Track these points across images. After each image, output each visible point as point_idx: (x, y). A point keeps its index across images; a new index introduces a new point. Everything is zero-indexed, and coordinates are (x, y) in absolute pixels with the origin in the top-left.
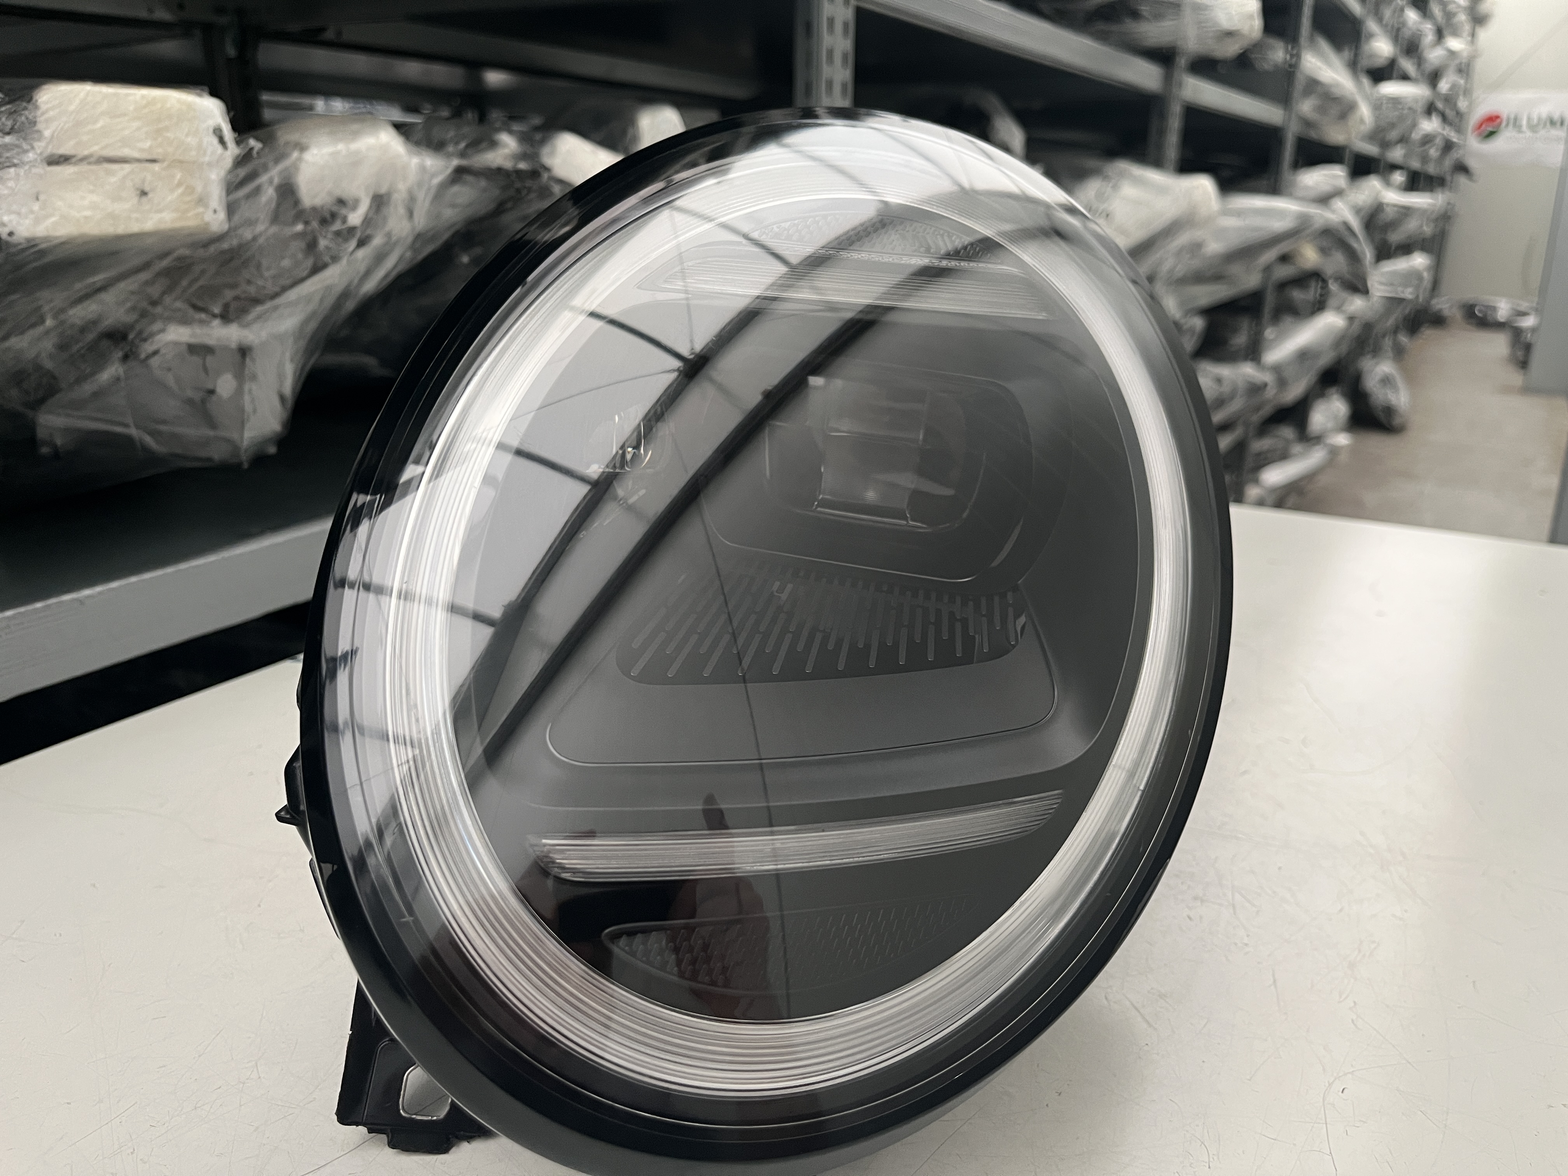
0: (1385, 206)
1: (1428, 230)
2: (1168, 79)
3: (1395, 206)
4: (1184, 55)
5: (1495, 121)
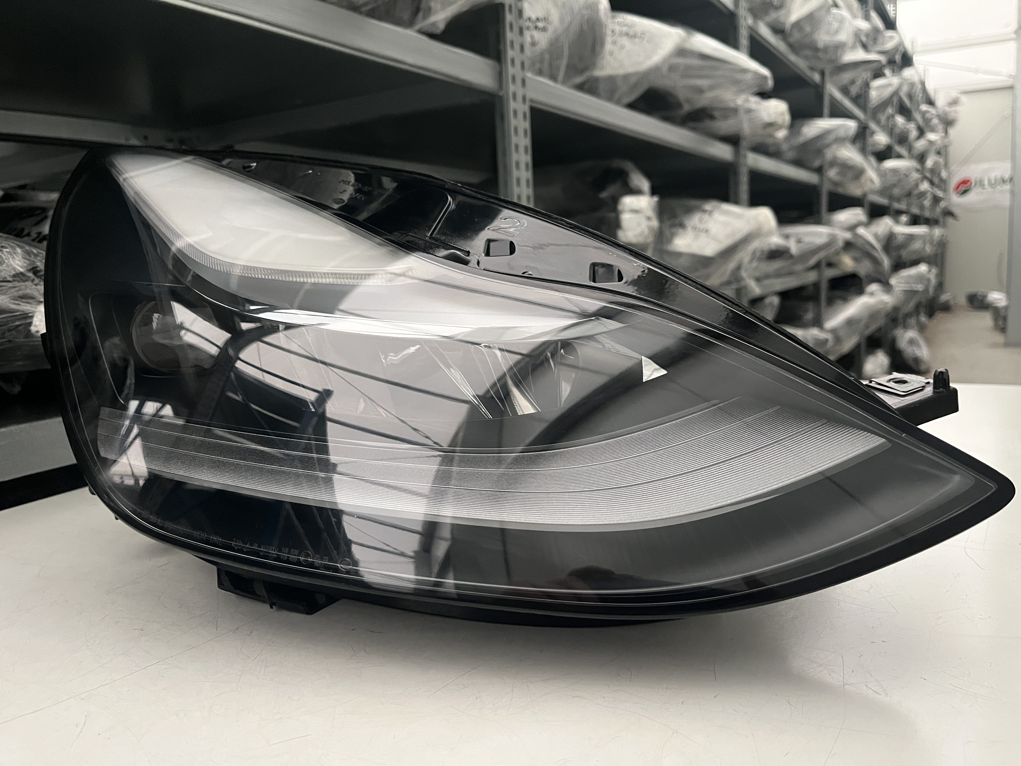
0: (896, 235)
1: (930, 250)
2: (737, 152)
3: (903, 234)
4: (745, 139)
5: (967, 184)
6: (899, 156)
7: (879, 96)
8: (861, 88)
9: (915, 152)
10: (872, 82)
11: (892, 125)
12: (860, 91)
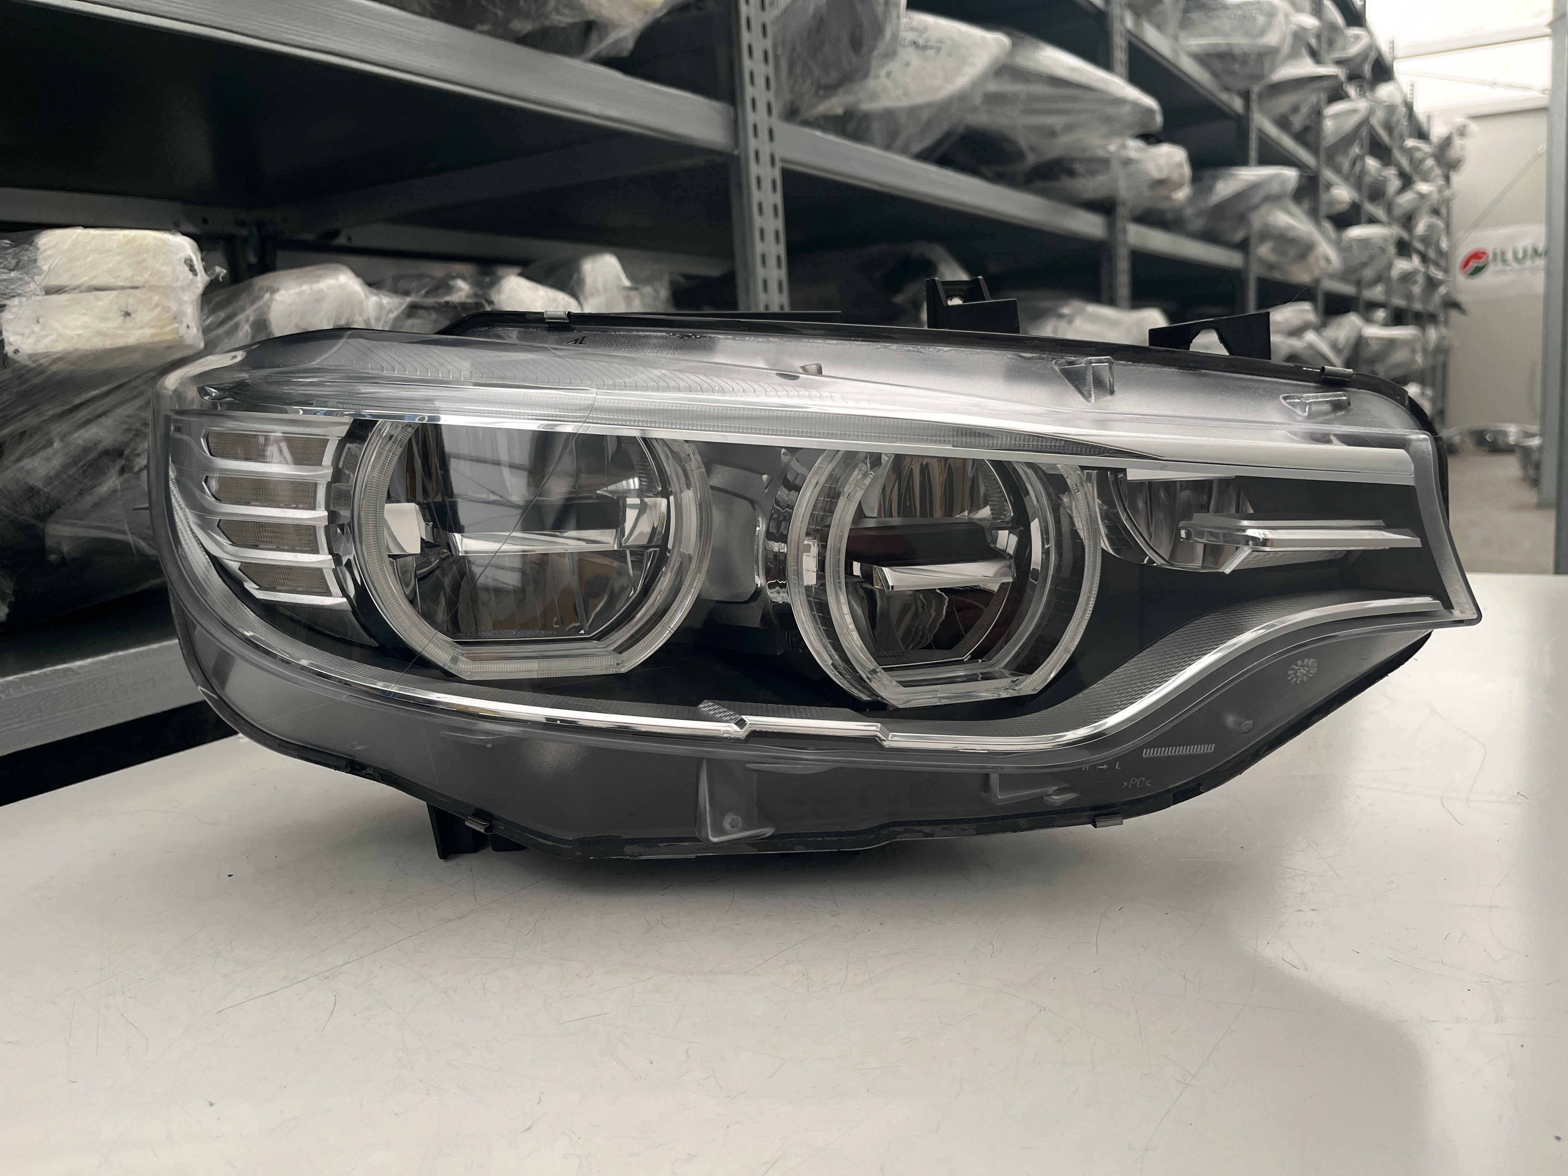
0: (1368, 340)
2: (1111, 226)
3: (1378, 339)
4: (1124, 204)
5: (1480, 258)
6: (1372, 220)
7: (1338, 127)
8: (1309, 118)
9: (1397, 212)
10: (1327, 107)
11: (1360, 172)
12: (1308, 123)
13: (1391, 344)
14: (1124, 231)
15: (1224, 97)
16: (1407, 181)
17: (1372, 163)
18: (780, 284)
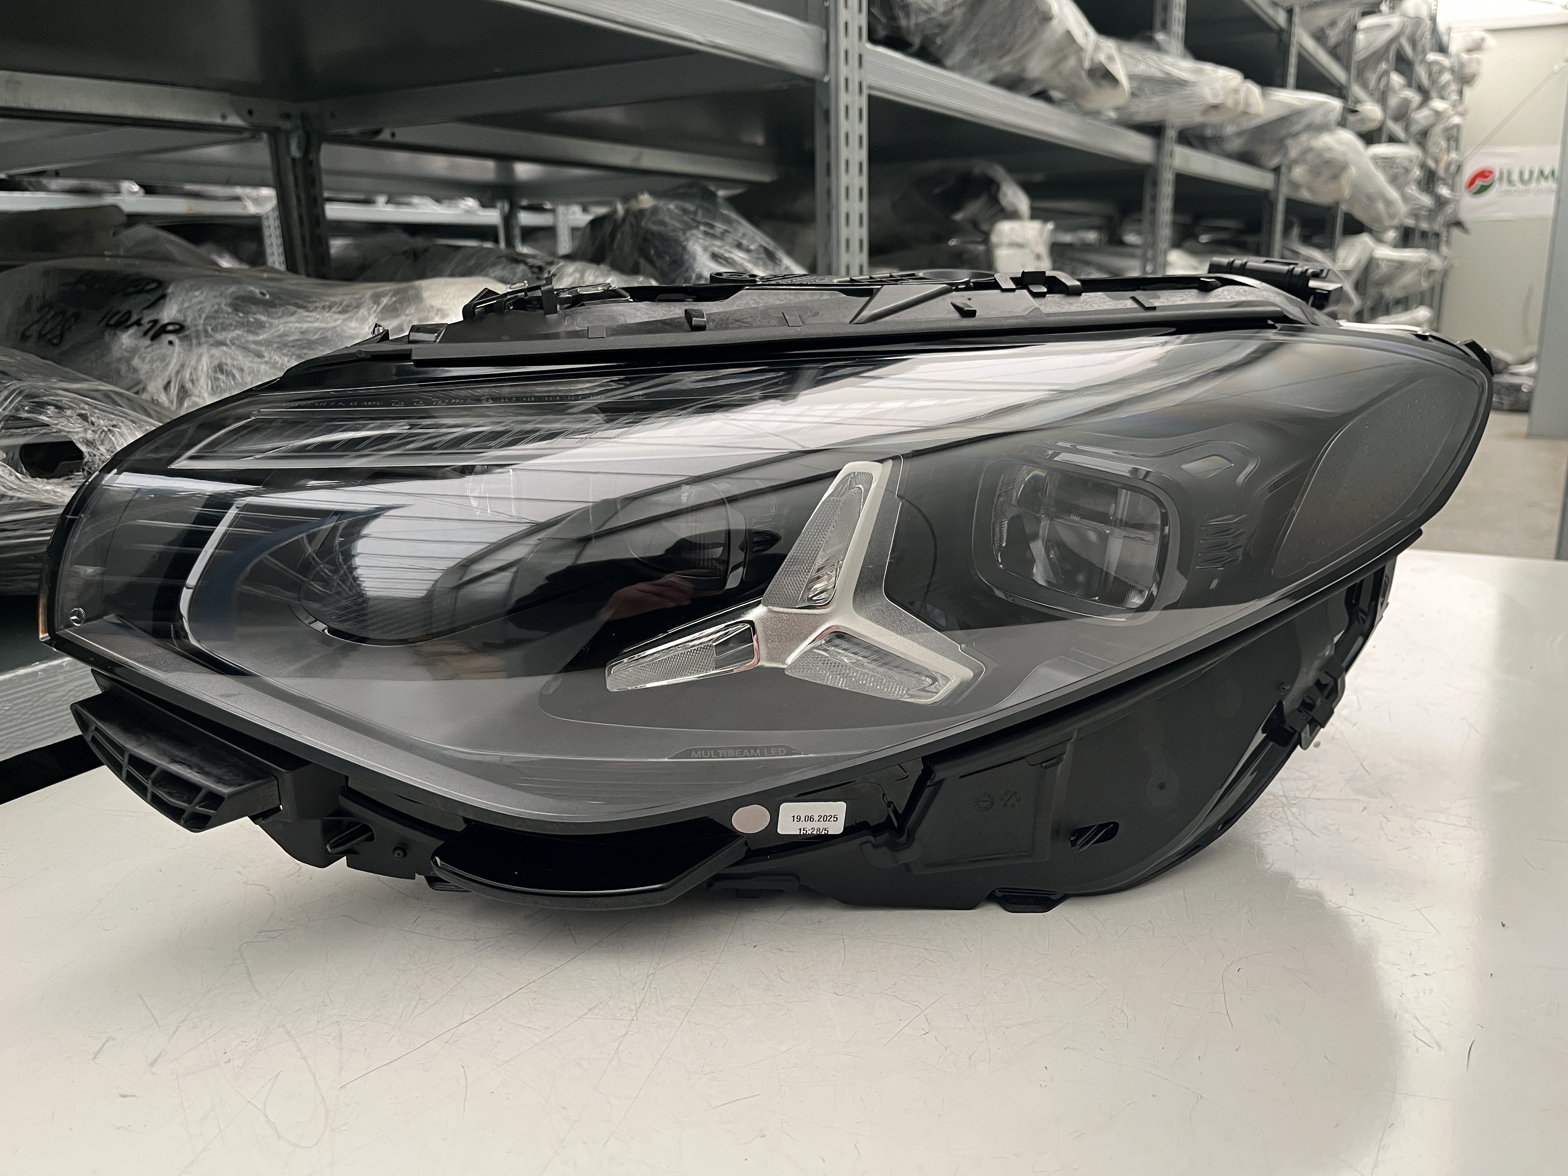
0: (1380, 262)
1: (1425, 285)
2: (1159, 149)
3: (1389, 260)
4: (1173, 127)
5: (1487, 177)
6: (1392, 139)
7: (1371, 44)
8: (1344, 32)
9: (1415, 128)
10: (1361, 20)
11: (1384, 87)
12: (1341, 37)
13: (1401, 265)
14: (1171, 154)
15: (1270, 11)
16: (1426, 95)
17: (1396, 79)
18: (861, 216)
